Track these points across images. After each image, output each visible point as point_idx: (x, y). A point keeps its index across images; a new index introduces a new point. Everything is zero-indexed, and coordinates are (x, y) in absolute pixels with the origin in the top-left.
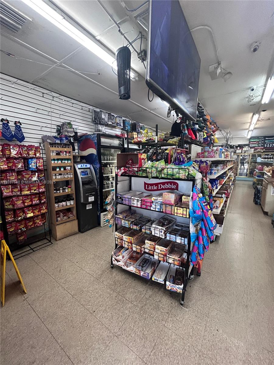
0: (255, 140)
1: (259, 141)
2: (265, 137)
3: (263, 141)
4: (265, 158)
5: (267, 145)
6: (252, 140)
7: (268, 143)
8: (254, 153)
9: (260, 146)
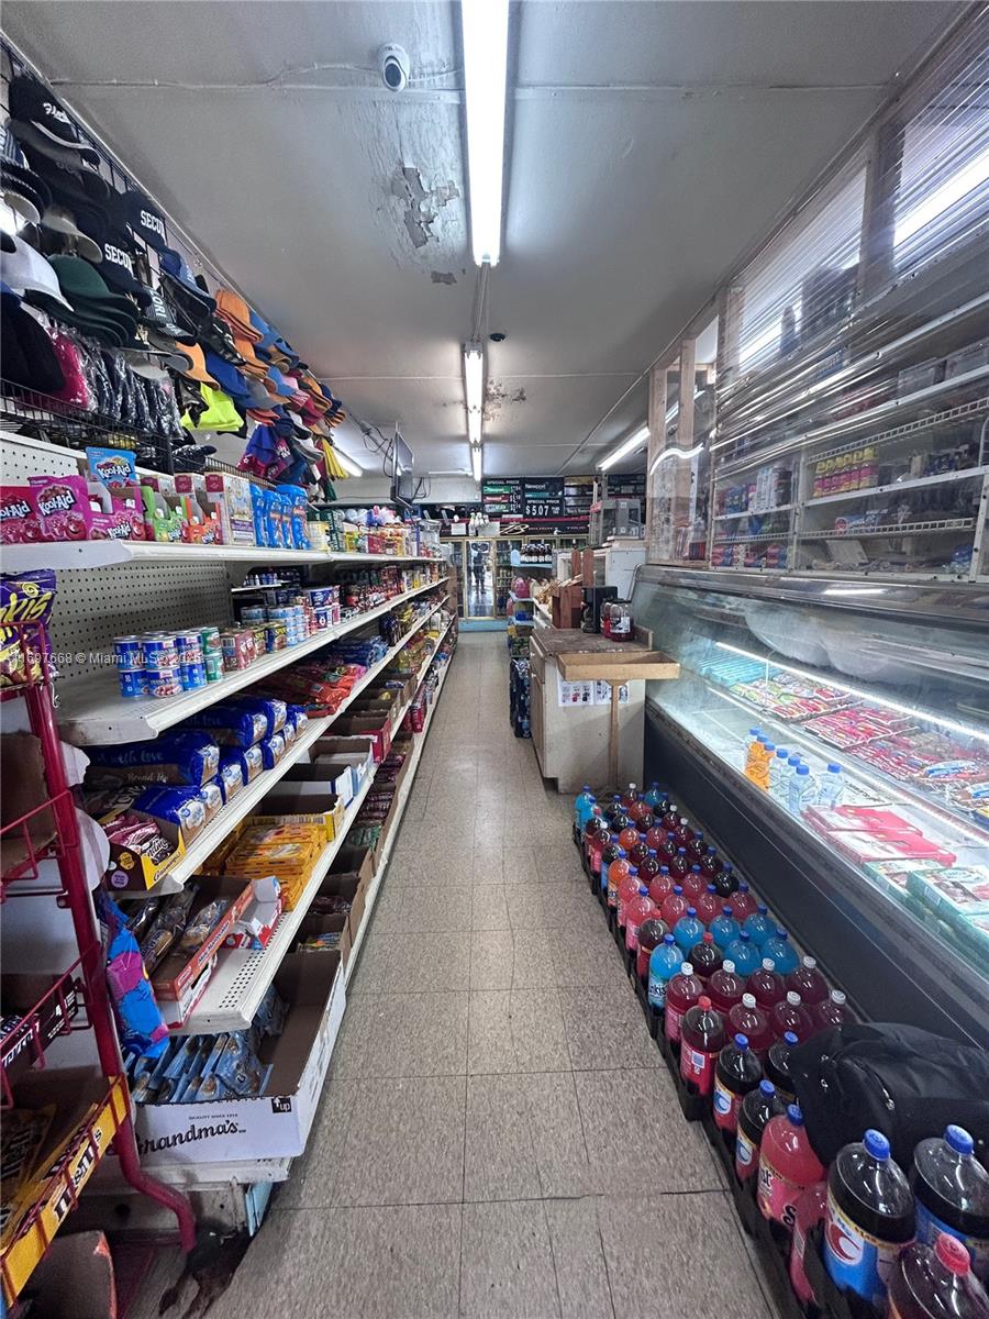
0: (496, 490)
1: (509, 495)
2: (523, 481)
3: (518, 493)
4: (530, 553)
5: (531, 509)
6: (490, 490)
7: (534, 502)
8: (502, 534)
9: (511, 513)
